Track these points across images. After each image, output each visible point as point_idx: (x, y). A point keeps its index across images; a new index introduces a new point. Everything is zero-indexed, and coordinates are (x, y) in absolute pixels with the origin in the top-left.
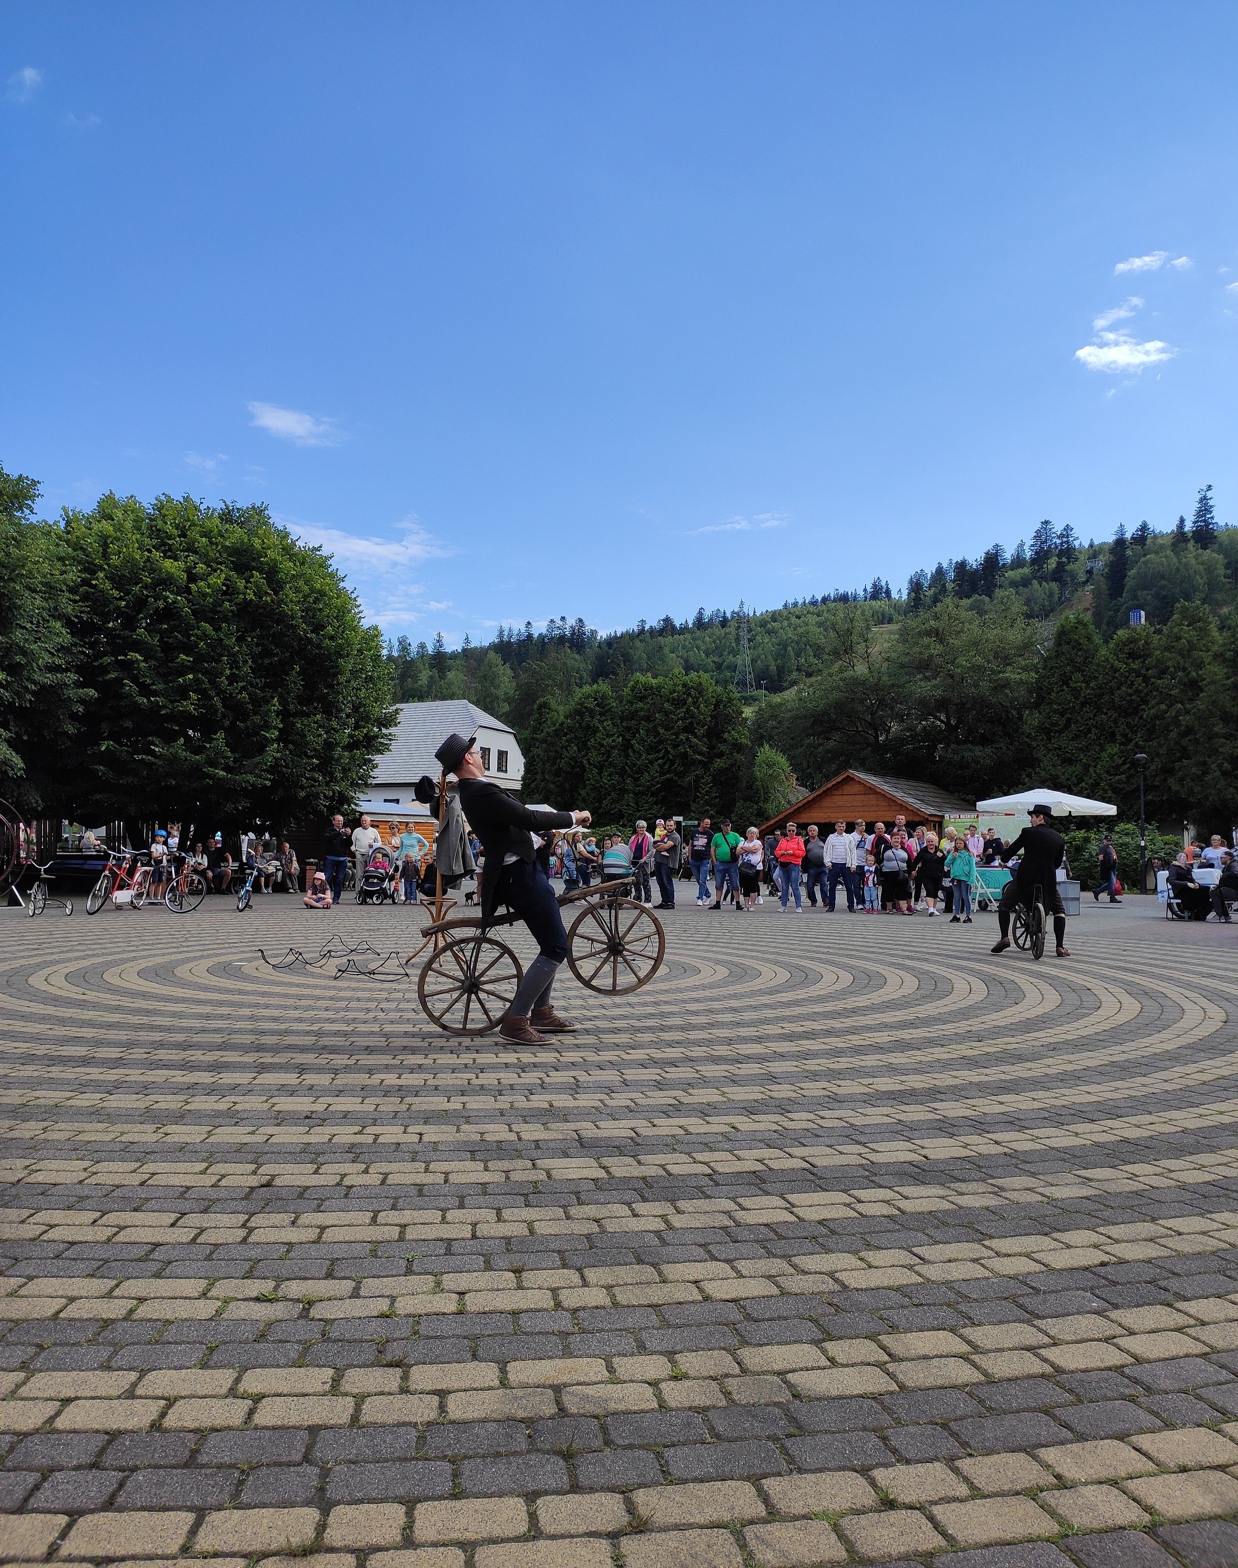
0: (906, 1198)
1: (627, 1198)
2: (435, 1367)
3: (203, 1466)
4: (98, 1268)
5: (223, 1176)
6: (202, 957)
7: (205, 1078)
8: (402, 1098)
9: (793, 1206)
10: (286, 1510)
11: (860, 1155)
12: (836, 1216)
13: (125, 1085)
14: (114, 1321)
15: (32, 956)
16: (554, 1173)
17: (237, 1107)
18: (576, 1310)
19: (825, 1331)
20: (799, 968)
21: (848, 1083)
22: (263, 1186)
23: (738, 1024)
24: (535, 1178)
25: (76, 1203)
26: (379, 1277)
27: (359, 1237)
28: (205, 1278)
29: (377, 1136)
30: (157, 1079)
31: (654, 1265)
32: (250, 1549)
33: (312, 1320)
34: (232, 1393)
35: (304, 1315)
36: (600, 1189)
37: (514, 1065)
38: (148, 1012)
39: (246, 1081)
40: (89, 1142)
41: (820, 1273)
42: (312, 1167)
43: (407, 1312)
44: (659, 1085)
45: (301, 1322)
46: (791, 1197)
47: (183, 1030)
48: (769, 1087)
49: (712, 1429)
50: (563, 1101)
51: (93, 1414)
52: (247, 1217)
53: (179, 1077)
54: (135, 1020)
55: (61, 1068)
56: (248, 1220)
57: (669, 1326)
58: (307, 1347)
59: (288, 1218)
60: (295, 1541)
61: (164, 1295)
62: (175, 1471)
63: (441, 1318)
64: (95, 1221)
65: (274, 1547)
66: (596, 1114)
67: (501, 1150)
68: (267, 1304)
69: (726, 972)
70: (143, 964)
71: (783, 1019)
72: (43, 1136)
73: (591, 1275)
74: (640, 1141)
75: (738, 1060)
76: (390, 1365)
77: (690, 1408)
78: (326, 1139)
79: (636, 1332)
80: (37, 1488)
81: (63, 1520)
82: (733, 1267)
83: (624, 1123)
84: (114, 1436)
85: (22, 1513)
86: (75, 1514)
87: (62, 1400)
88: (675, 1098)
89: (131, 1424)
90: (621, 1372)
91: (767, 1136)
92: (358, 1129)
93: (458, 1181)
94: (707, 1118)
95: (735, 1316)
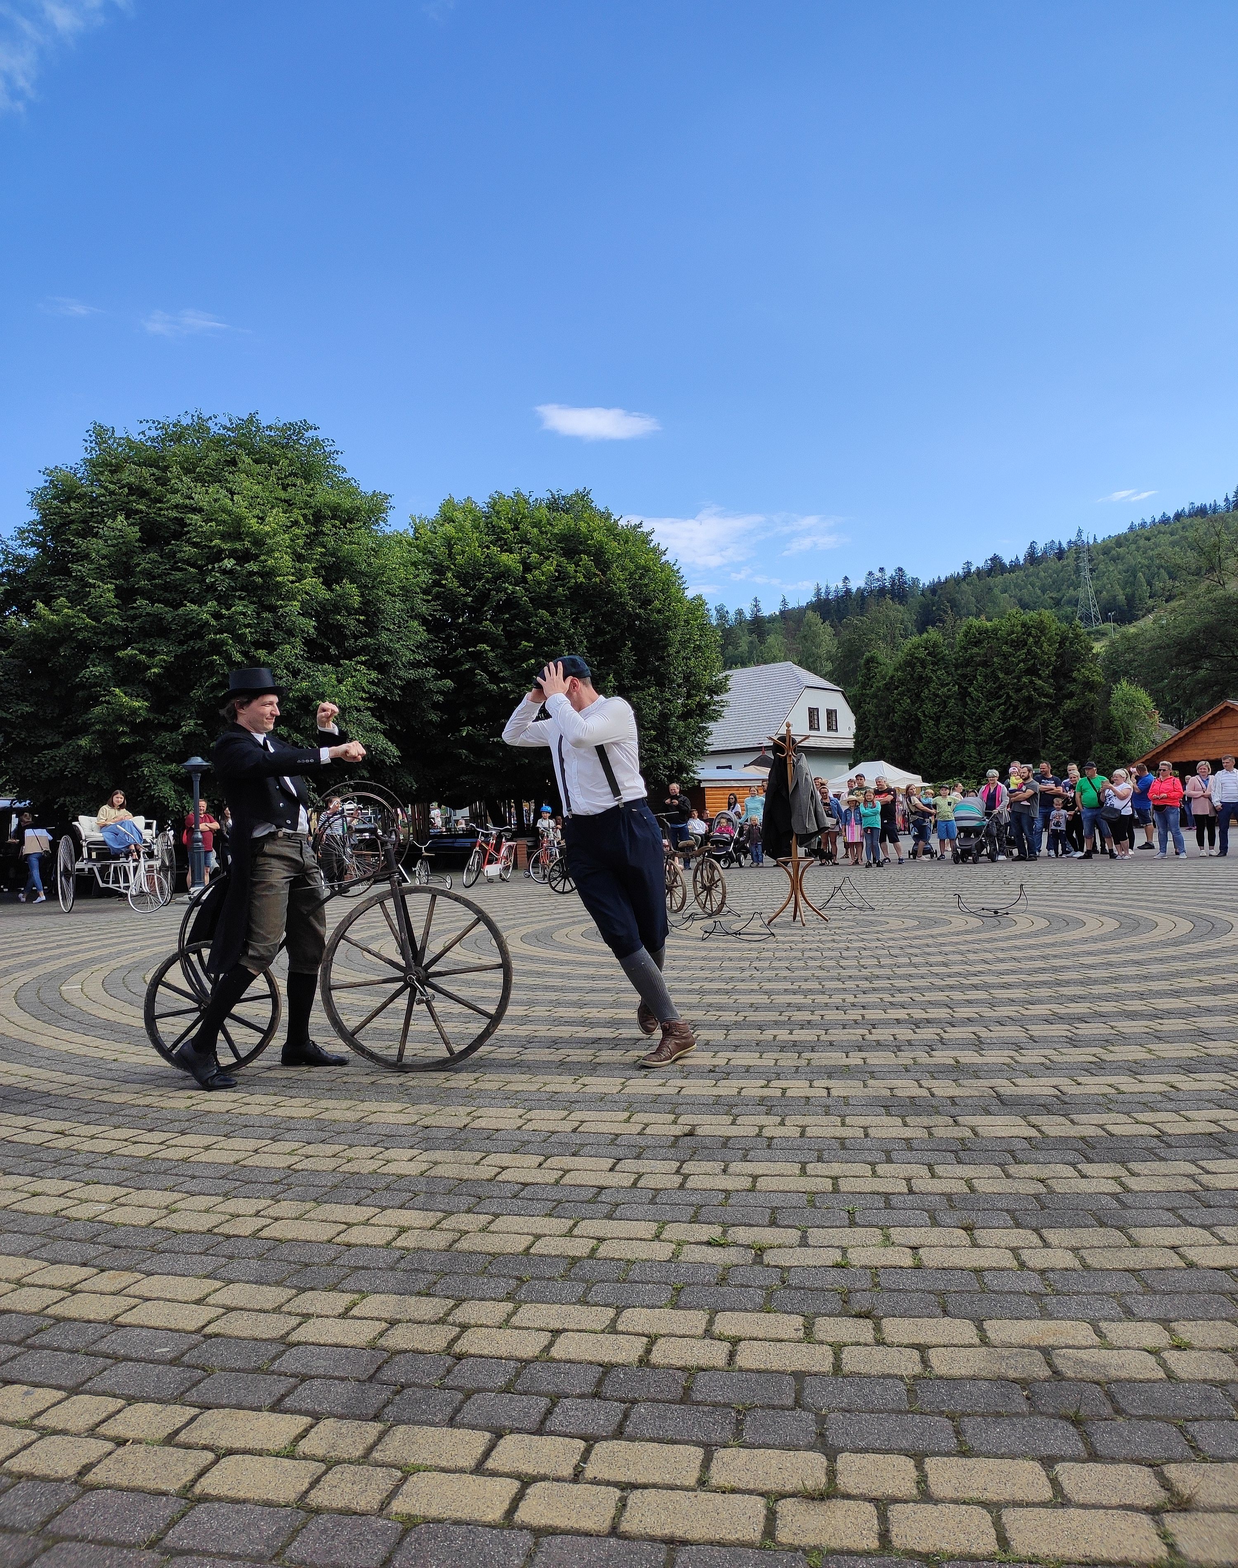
1: (1068, 1158)
2: (907, 1321)
3: (698, 1403)
4: (554, 1208)
5: (647, 1125)
6: (574, 923)
7: (605, 1033)
8: (800, 1053)
10: (792, 1453)
13: (536, 1040)
14: (580, 1259)
16: (980, 1130)
18: (1043, 1272)
20: (1200, 917)
22: (686, 1135)
23: (1145, 978)
24: (960, 1135)
25: (521, 1148)
26: (823, 1227)
27: (793, 1187)
28: (655, 1221)
30: (563, 1035)
31: (1120, 1229)
32: (765, 1488)
33: (767, 1266)
34: (708, 1334)
35: (758, 1259)
36: (1035, 1148)
37: (905, 1021)
38: (539, 974)
40: (517, 1092)
42: (728, 1119)
43: (862, 1263)
44: (1073, 1042)
45: (756, 1267)
47: (574, 989)
48: (1203, 1044)
50: (968, 1057)
51: (583, 1347)
52: (678, 1164)
53: (582, 1033)
56: (680, 1167)
57: (1155, 1293)
58: (770, 1294)
59: (718, 1166)
60: (810, 1484)
61: (621, 1236)
62: (673, 1406)
63: (899, 1271)
64: (540, 1165)
65: (788, 1488)
66: (1010, 1070)
67: (914, 1106)
68: (720, 1249)
69: (1117, 925)
70: (524, 930)
71: (1199, 971)
72: (476, 1086)
73: (1051, 1235)
74: (1067, 1100)
75: (1156, 1015)
76: (859, 1316)
77: (1205, 1381)
78: (735, 1092)
79: (1118, 1297)
80: (549, 1412)
81: (581, 1445)
82: (1213, 1234)
83: (1043, 1081)
84: (608, 1368)
85: (542, 1435)
86: (591, 1440)
87: (552, 1331)
88: (1094, 1055)
89: (620, 1358)
90: (1112, 1337)
91: (1214, 1095)
92: (763, 1083)
93: (879, 1136)
94: (1139, 1077)
95: (1230, 1285)
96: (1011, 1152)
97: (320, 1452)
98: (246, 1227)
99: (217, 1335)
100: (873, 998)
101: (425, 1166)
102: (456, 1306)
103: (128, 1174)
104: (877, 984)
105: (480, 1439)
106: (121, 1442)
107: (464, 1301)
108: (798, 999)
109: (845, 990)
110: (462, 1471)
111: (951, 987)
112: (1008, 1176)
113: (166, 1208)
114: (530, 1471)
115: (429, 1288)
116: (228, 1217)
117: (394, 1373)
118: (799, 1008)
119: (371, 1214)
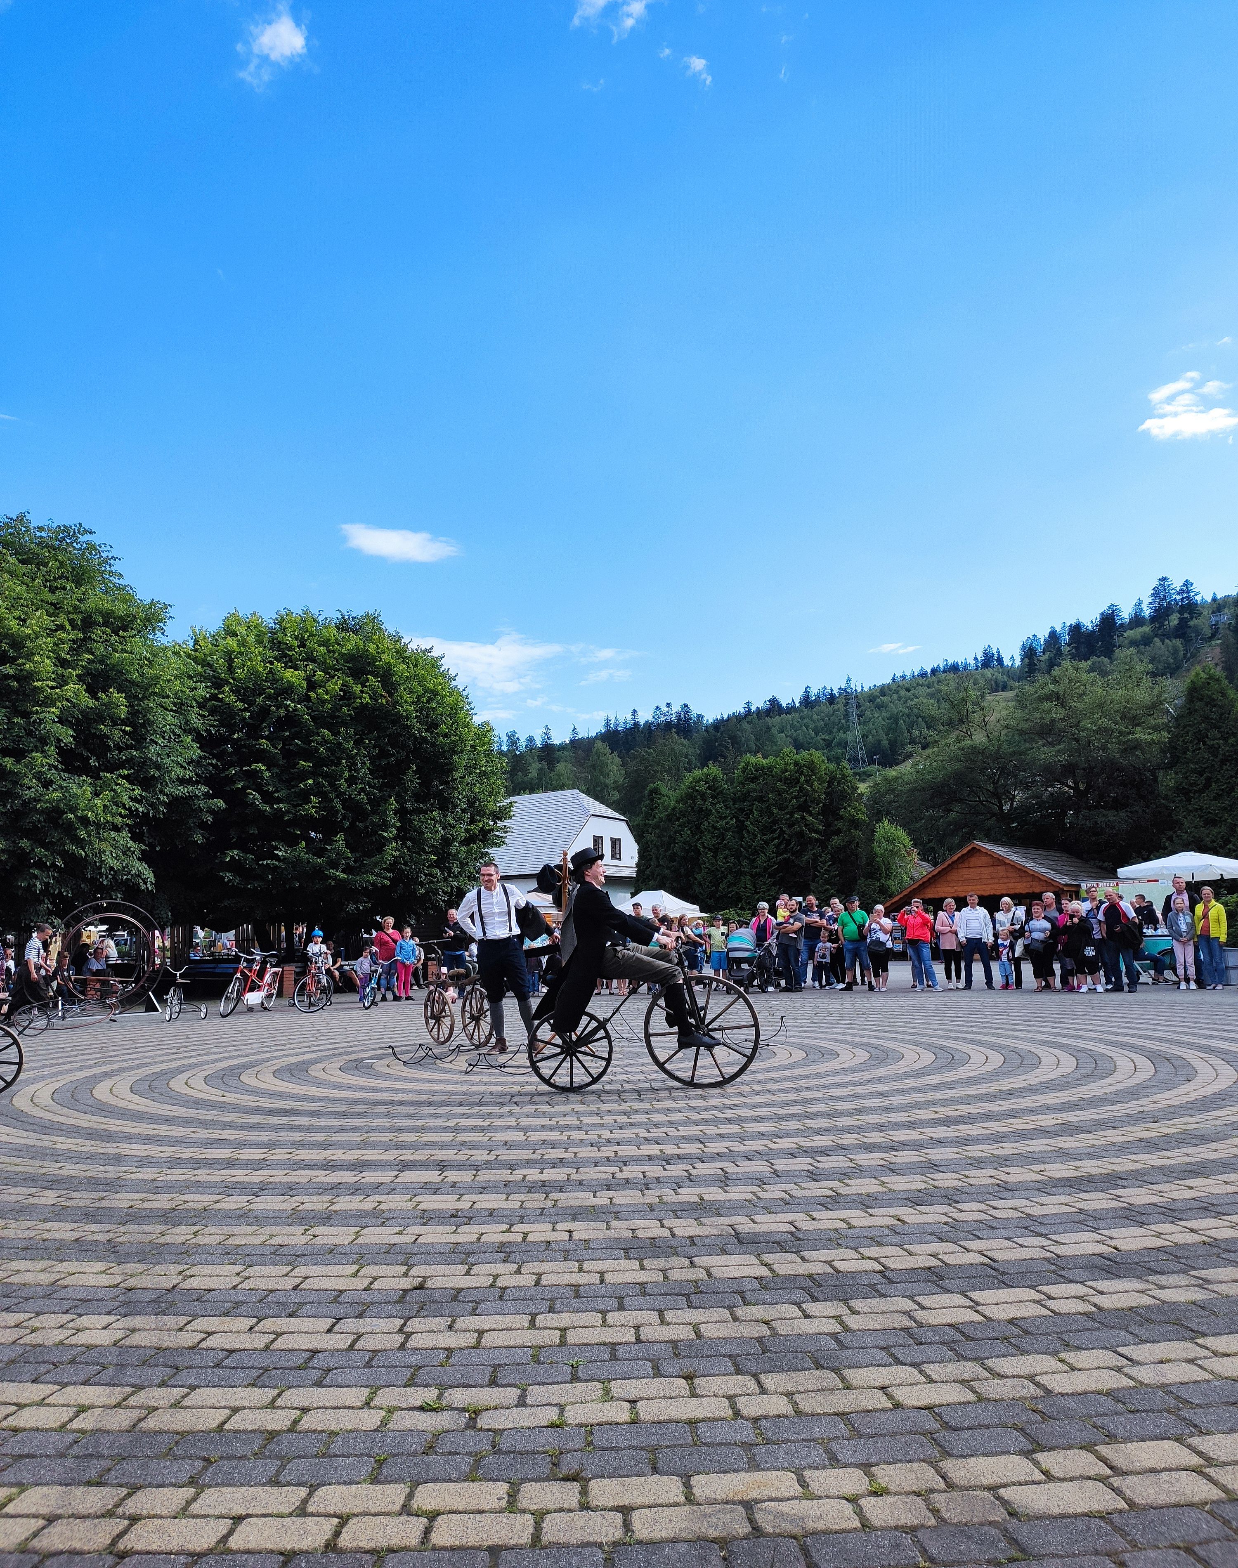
0: (1102, 1293)
1: (795, 1298)
2: (614, 1481)
4: (259, 1377)
5: (375, 1279)
6: (334, 1056)
7: (347, 1177)
8: (547, 1194)
9: (978, 1304)
11: (1042, 1247)
12: (1027, 1314)
13: (270, 1186)
14: (279, 1432)
15: (171, 1060)
16: (714, 1271)
17: (382, 1207)
18: (756, 1420)
19: (1034, 1441)
20: (942, 1048)
21: (1017, 1170)
23: (887, 1109)
24: (694, 1277)
25: (231, 1309)
26: (544, 1384)
27: (519, 1342)
28: (367, 1386)
29: (526, 1234)
30: (301, 1180)
31: (835, 1370)
33: (480, 1430)
34: (406, 1510)
35: (472, 1424)
36: (765, 1288)
37: (657, 1158)
38: (286, 1112)
39: (389, 1180)
40: (239, 1246)
41: (1019, 1377)
42: (463, 1268)
43: (578, 1421)
44: (813, 1176)
45: (469, 1432)
46: (974, 1295)
47: (321, 1129)
48: (932, 1176)
49: (924, 1552)
50: (713, 1194)
51: (265, 1534)
52: (402, 1321)
53: (323, 1177)
54: (275, 1120)
55: (207, 1171)
56: (404, 1325)
57: (861, 1436)
58: (478, 1461)
59: (445, 1321)
61: (327, 1405)
63: (614, 1427)
64: (251, 1328)
66: (750, 1207)
67: (653, 1248)
68: (433, 1414)
69: (867, 1056)
70: (278, 1064)
71: (935, 1103)
72: (194, 1241)
73: (769, 1381)
74: (800, 1236)
75: (892, 1147)
76: (566, 1479)
77: (896, 1528)
78: (474, 1238)
79: (825, 1443)
82: (921, 1372)
83: (781, 1217)
84: (289, 1557)
87: (233, 1518)
88: (831, 1189)
89: (305, 1544)
90: (814, 1486)
91: (936, 1228)
92: (505, 1227)
93: (615, 1281)
94: (869, 1210)
95: (932, 1424)
96: (741, 1293)
100: (628, 1134)
101: (119, 1334)
102: (129, 1495)
104: (635, 1118)
107: (139, 1488)
108: (554, 1136)
109: (602, 1125)
111: (706, 1121)
112: (735, 1319)
115: (101, 1476)
118: (554, 1145)
119: (48, 1392)
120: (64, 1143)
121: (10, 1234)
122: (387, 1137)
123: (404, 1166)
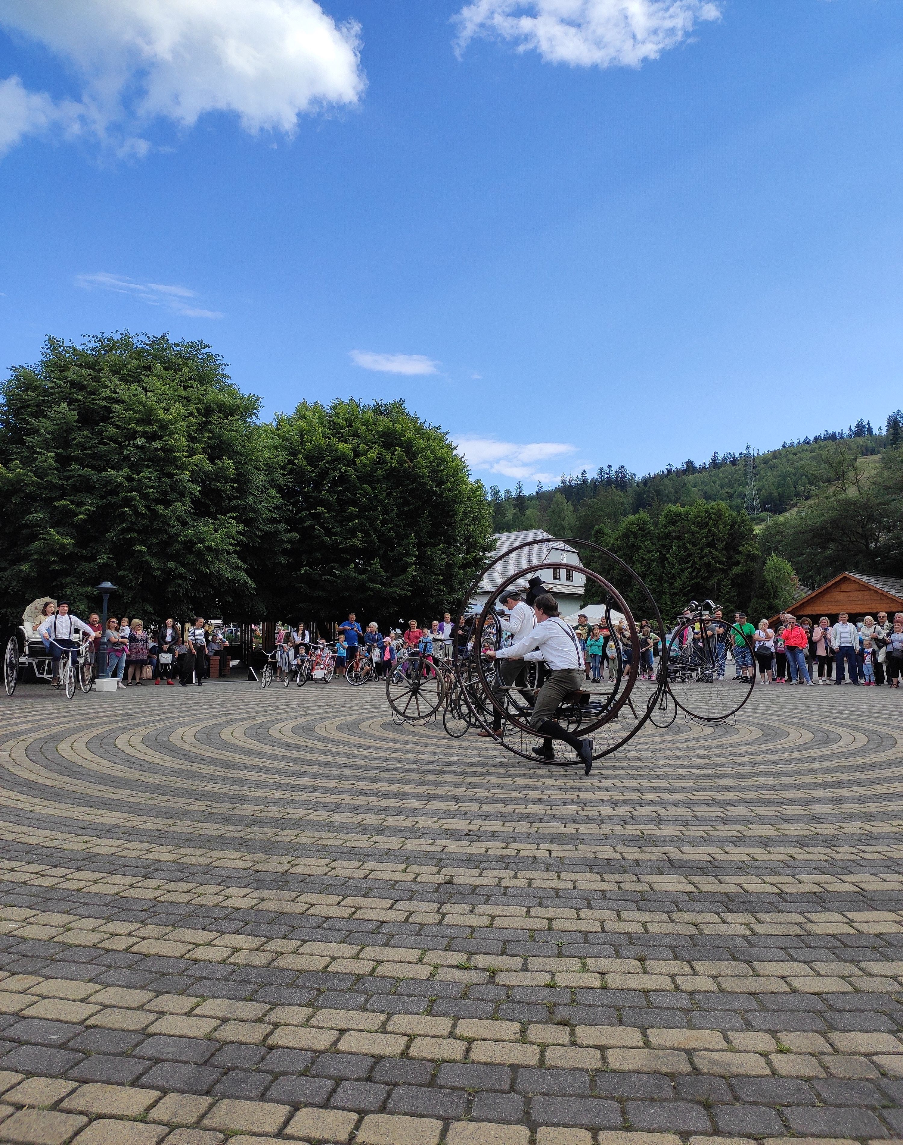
1: (715, 908)
2: (593, 1028)
3: (442, 1087)
4: (347, 937)
5: (418, 875)
6: (376, 717)
7: (393, 803)
8: (531, 823)
9: (852, 921)
10: (505, 1126)
12: (890, 931)
13: (342, 806)
14: (363, 976)
15: (268, 715)
16: (655, 885)
17: (418, 825)
18: (691, 993)
19: (899, 1024)
20: (819, 729)
21: (880, 824)
23: (778, 774)
24: (641, 889)
25: (325, 889)
26: (539, 956)
27: (520, 925)
28: (419, 949)
29: (519, 851)
30: (362, 803)
31: (747, 962)
33: (498, 985)
34: (452, 1035)
35: (492, 980)
36: (693, 900)
37: (608, 801)
38: (347, 755)
39: (421, 806)
40: (326, 846)
41: (885, 977)
42: (477, 872)
43: (565, 984)
44: (724, 821)
45: (490, 986)
46: (851, 915)
47: (372, 768)
48: (814, 825)
49: (818, 1095)
50: (651, 830)
51: (361, 1043)
52: (439, 905)
53: (376, 802)
54: (340, 760)
55: (301, 793)
56: (440, 908)
57: (768, 1011)
58: (498, 1006)
59: (467, 908)
61: (394, 959)
62: (423, 1089)
63: (591, 990)
64: (339, 903)
66: (678, 841)
67: (611, 866)
68: (465, 971)
69: (761, 733)
70: (338, 722)
71: (815, 771)
72: (296, 841)
73: (699, 966)
74: (717, 864)
75: (784, 803)
76: (560, 1023)
77: (797, 1077)
78: (483, 851)
79: (742, 1013)
80: (334, 1091)
81: (355, 1116)
82: (811, 968)
83: (702, 850)
84: (378, 1059)
85: (327, 1109)
86: (362, 1113)
87: (339, 1030)
88: (738, 831)
89: (387, 1051)
90: (736, 1043)
91: (820, 864)
92: (504, 845)
93: (584, 888)
94: (768, 848)
95: (820, 1006)
96: (676, 903)
97: (165, 1118)
98: (120, 944)
99: (95, 1027)
100: (586, 782)
101: (254, 902)
102: (272, 1009)
103: (37, 900)
105: (282, 1111)
106: (19, 1107)
107: (277, 1005)
109: (566, 776)
110: (267, 1135)
111: (642, 777)
112: (672, 921)
113: (63, 926)
114: (317, 1136)
115: (252, 995)
116: (108, 935)
117: (223, 1059)
118: (533, 788)
119: (213, 937)
120: (206, 769)
121: (178, 829)
122: (417, 776)
123: (430, 798)
